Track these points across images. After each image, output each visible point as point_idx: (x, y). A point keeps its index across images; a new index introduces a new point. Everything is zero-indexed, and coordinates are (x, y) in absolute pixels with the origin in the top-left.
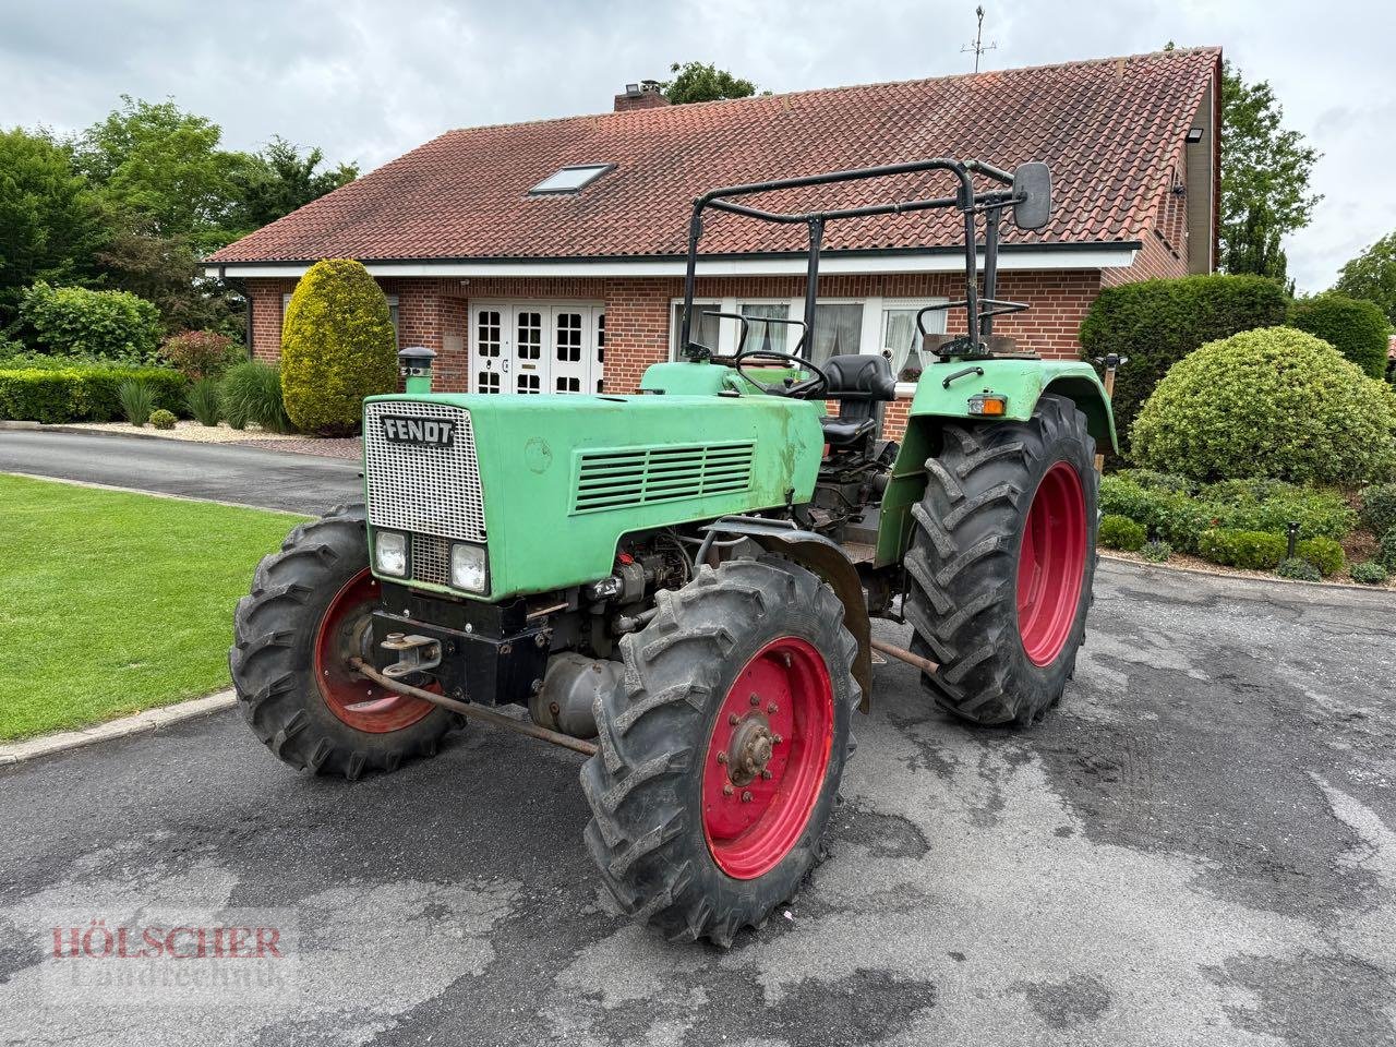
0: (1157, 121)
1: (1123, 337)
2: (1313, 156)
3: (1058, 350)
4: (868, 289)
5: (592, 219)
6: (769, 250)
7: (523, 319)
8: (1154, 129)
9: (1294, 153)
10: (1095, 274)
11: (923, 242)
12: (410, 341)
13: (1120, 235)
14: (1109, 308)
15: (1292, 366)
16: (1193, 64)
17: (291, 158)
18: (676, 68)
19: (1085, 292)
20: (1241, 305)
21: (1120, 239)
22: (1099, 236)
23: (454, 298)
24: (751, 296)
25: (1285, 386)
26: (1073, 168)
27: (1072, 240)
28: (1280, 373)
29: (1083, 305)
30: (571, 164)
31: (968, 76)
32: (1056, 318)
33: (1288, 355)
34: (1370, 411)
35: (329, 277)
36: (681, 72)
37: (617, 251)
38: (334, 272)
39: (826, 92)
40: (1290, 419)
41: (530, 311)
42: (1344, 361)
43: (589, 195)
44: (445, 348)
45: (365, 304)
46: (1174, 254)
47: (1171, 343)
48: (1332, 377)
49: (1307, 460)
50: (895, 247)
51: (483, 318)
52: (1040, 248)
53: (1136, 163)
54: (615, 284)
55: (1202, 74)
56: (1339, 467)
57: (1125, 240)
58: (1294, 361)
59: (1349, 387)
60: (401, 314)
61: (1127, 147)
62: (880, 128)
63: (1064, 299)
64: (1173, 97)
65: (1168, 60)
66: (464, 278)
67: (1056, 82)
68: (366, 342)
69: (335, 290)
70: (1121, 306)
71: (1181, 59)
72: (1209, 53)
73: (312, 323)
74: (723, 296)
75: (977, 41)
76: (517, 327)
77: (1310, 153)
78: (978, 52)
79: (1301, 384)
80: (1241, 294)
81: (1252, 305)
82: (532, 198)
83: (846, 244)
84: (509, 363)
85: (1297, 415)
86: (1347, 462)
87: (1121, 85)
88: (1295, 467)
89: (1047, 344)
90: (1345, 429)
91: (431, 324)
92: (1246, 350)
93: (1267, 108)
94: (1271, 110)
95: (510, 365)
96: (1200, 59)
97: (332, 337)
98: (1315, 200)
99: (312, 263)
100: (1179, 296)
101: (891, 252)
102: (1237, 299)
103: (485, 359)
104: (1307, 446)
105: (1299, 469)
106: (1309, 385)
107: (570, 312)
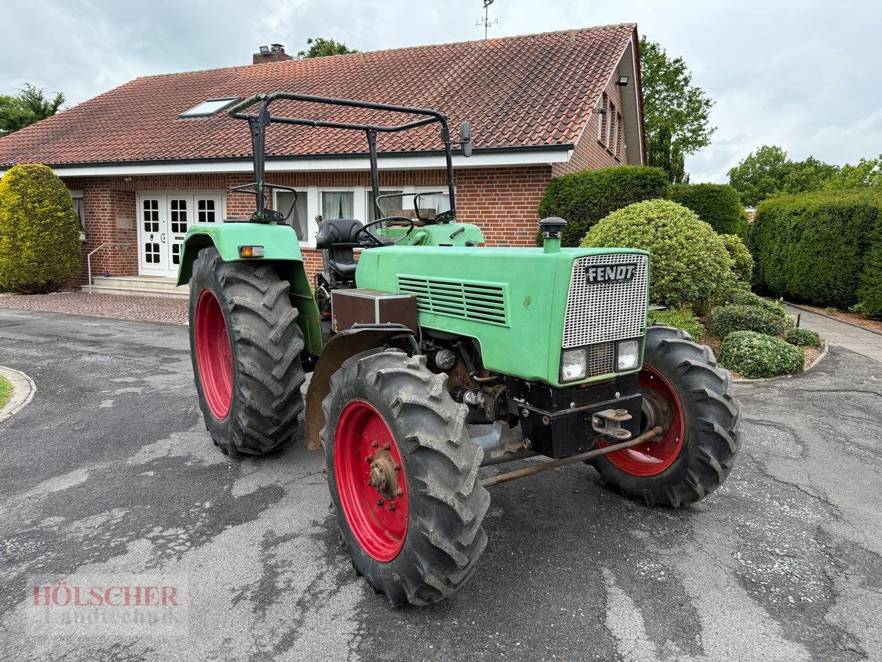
0: (593, 68)
1: (564, 210)
2: (710, 103)
3: (527, 221)
4: (404, 181)
5: (217, 133)
6: (333, 153)
7: (174, 205)
8: (590, 72)
9: (700, 102)
10: (547, 168)
11: (434, 147)
12: (92, 222)
13: (561, 140)
14: (556, 191)
15: (664, 226)
16: (618, 33)
17: (40, 99)
18: (310, 41)
19: (542, 181)
20: (637, 186)
21: (560, 142)
22: (547, 141)
23: (124, 191)
24: (326, 186)
25: (659, 240)
26: (537, 97)
27: (530, 144)
28: (656, 230)
29: (541, 190)
30: (214, 98)
31: (480, 41)
32: (525, 199)
33: (662, 218)
34: (716, 255)
35: (22, 177)
36: (313, 44)
37: (229, 154)
38: (26, 173)
39: (390, 51)
40: (663, 262)
41: (178, 199)
42: (699, 222)
43: (220, 117)
44: (117, 227)
45: (50, 196)
46: (616, 158)
47: (594, 213)
48: (690, 233)
49: (676, 290)
50: (417, 150)
51: (147, 205)
52: (508, 150)
53: (576, 94)
54: (233, 178)
55: (623, 39)
56: (697, 294)
57: (563, 143)
58: (666, 222)
59: (702, 239)
60: (85, 203)
61: (572, 84)
62: (420, 73)
63: (529, 186)
64: (604, 53)
65: (604, 31)
66: (127, 176)
67: (534, 44)
68: (51, 224)
69: (26, 186)
70: (563, 189)
71: (612, 31)
72: (629, 27)
73: (9, 211)
74: (307, 186)
75: (485, 18)
76: (170, 211)
77: (708, 101)
78: (486, 26)
79: (670, 238)
80: (637, 178)
81: (644, 186)
82: (181, 120)
83: (385, 148)
84: (166, 236)
85: (667, 259)
86: (702, 291)
87: (573, 46)
88: (668, 295)
89: (520, 217)
90: (699, 268)
91: (106, 210)
92: (635, 215)
93: (682, 74)
94: (685, 74)
95: (166, 238)
96: (623, 31)
97: (24, 221)
98: (713, 130)
99: (10, 167)
100: (598, 181)
101: (414, 154)
102: (635, 181)
103: (149, 234)
104: (675, 280)
105: (671, 297)
106: (675, 238)
107: (206, 199)
